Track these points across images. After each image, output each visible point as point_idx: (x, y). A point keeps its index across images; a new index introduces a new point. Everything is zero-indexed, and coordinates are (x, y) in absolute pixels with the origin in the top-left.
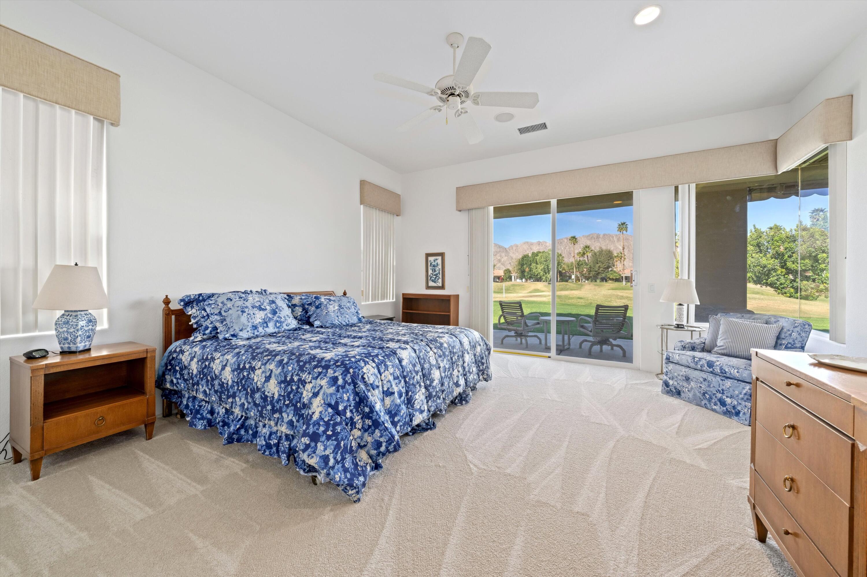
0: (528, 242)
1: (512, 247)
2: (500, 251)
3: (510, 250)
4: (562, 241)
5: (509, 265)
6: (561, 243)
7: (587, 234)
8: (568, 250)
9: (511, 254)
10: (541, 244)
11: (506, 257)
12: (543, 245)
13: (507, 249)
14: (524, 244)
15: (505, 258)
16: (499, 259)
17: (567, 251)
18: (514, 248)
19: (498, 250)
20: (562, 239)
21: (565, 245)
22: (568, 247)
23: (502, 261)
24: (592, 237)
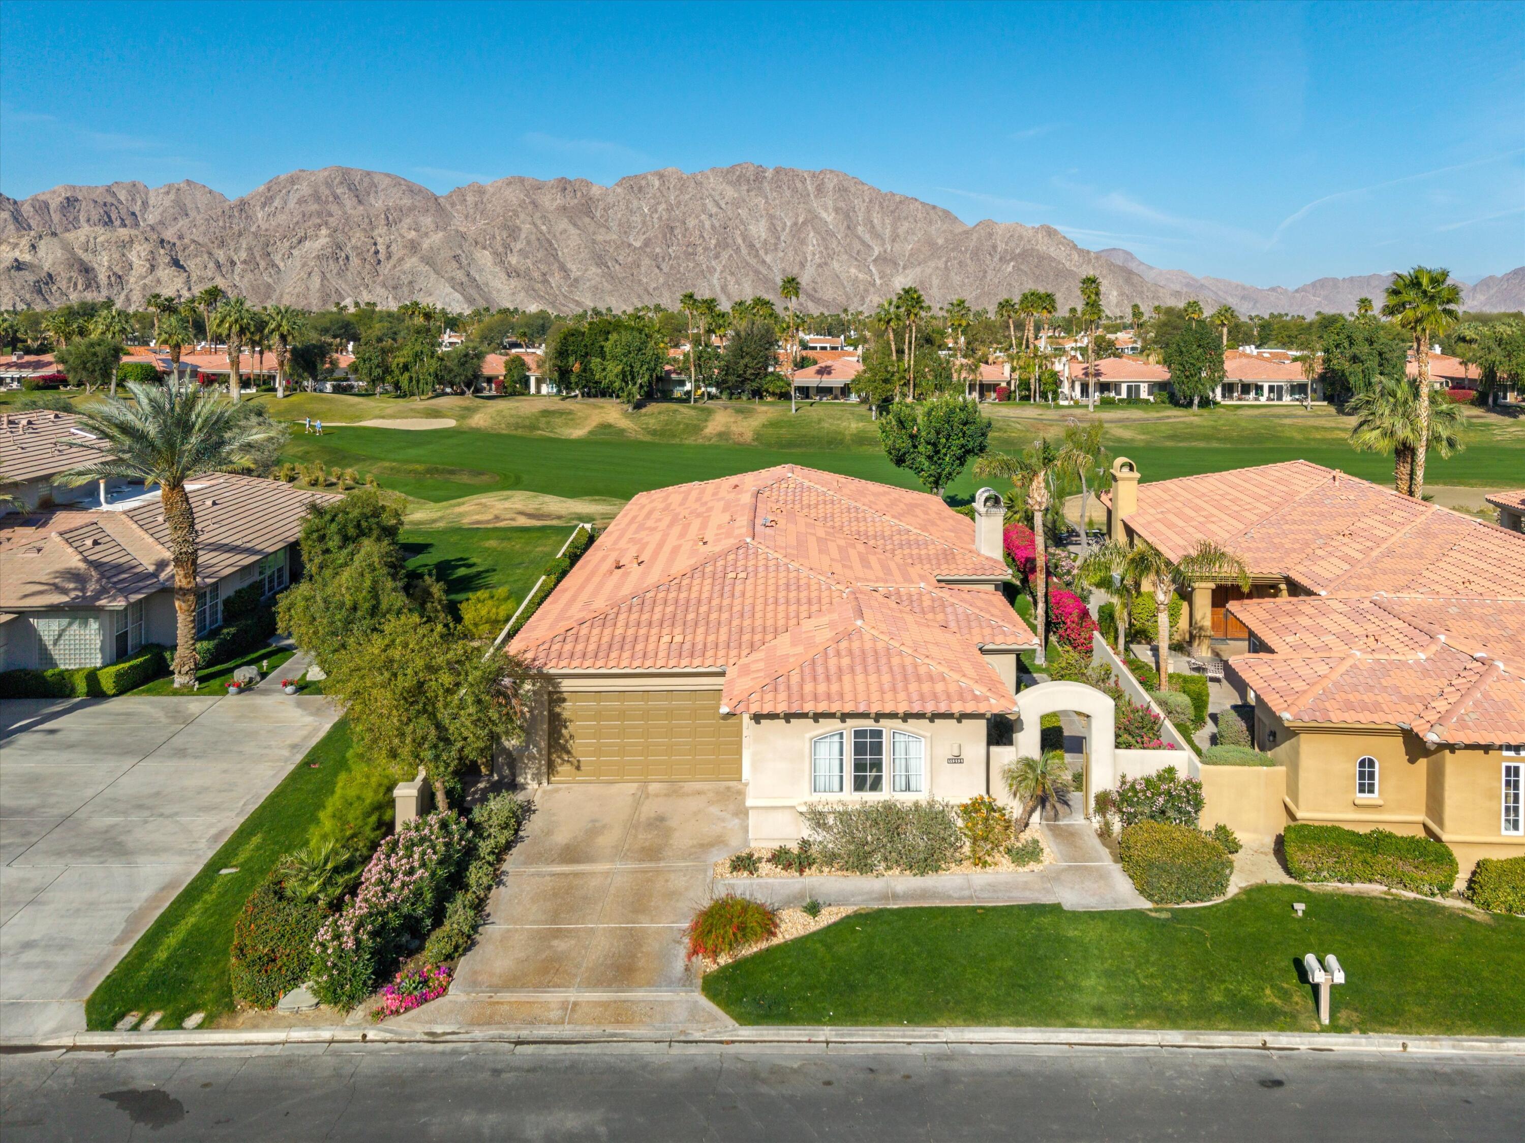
0: (522, 180)
1: (460, 193)
2: (411, 209)
3: (453, 205)
4: (643, 183)
5: (455, 264)
6: (640, 189)
7: (726, 165)
8: (665, 216)
9: (459, 223)
10: (569, 189)
11: (441, 234)
12: (579, 194)
13: (441, 201)
14: (509, 184)
15: (437, 238)
16: (412, 241)
17: (660, 218)
18: (470, 199)
19: (407, 202)
20: (645, 177)
21: (654, 197)
22: (663, 206)
23: (425, 246)
24: (740, 177)
